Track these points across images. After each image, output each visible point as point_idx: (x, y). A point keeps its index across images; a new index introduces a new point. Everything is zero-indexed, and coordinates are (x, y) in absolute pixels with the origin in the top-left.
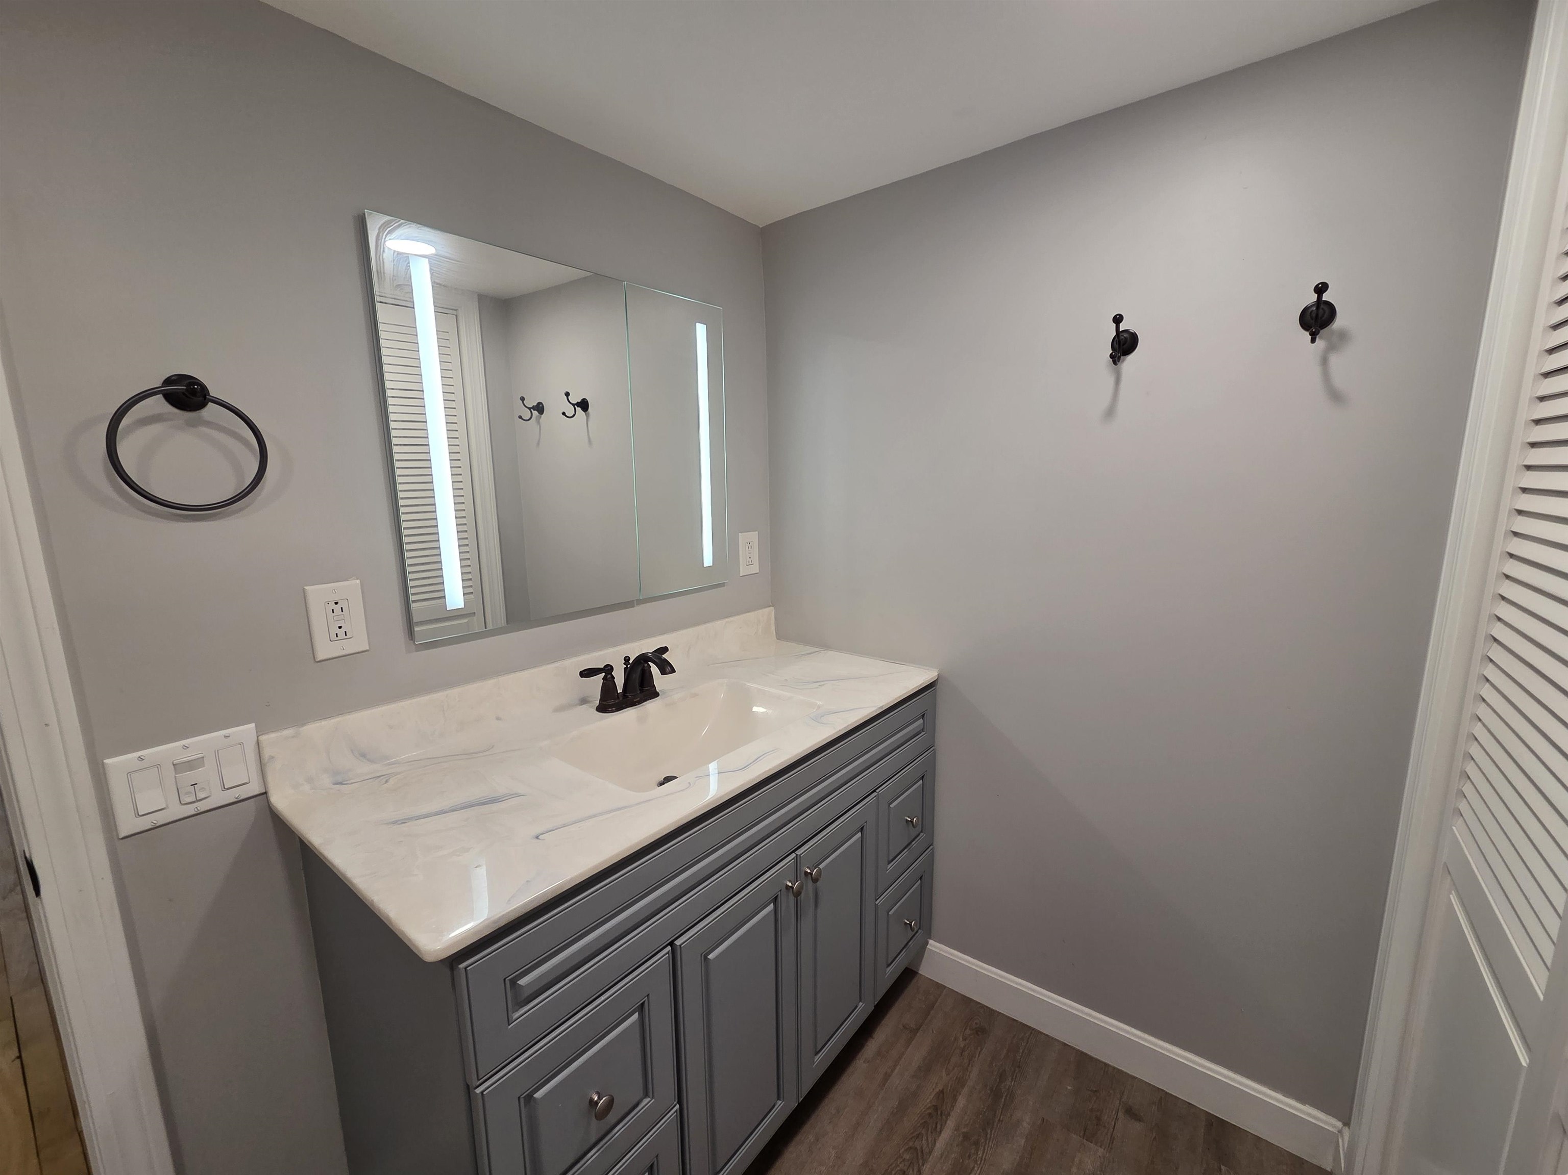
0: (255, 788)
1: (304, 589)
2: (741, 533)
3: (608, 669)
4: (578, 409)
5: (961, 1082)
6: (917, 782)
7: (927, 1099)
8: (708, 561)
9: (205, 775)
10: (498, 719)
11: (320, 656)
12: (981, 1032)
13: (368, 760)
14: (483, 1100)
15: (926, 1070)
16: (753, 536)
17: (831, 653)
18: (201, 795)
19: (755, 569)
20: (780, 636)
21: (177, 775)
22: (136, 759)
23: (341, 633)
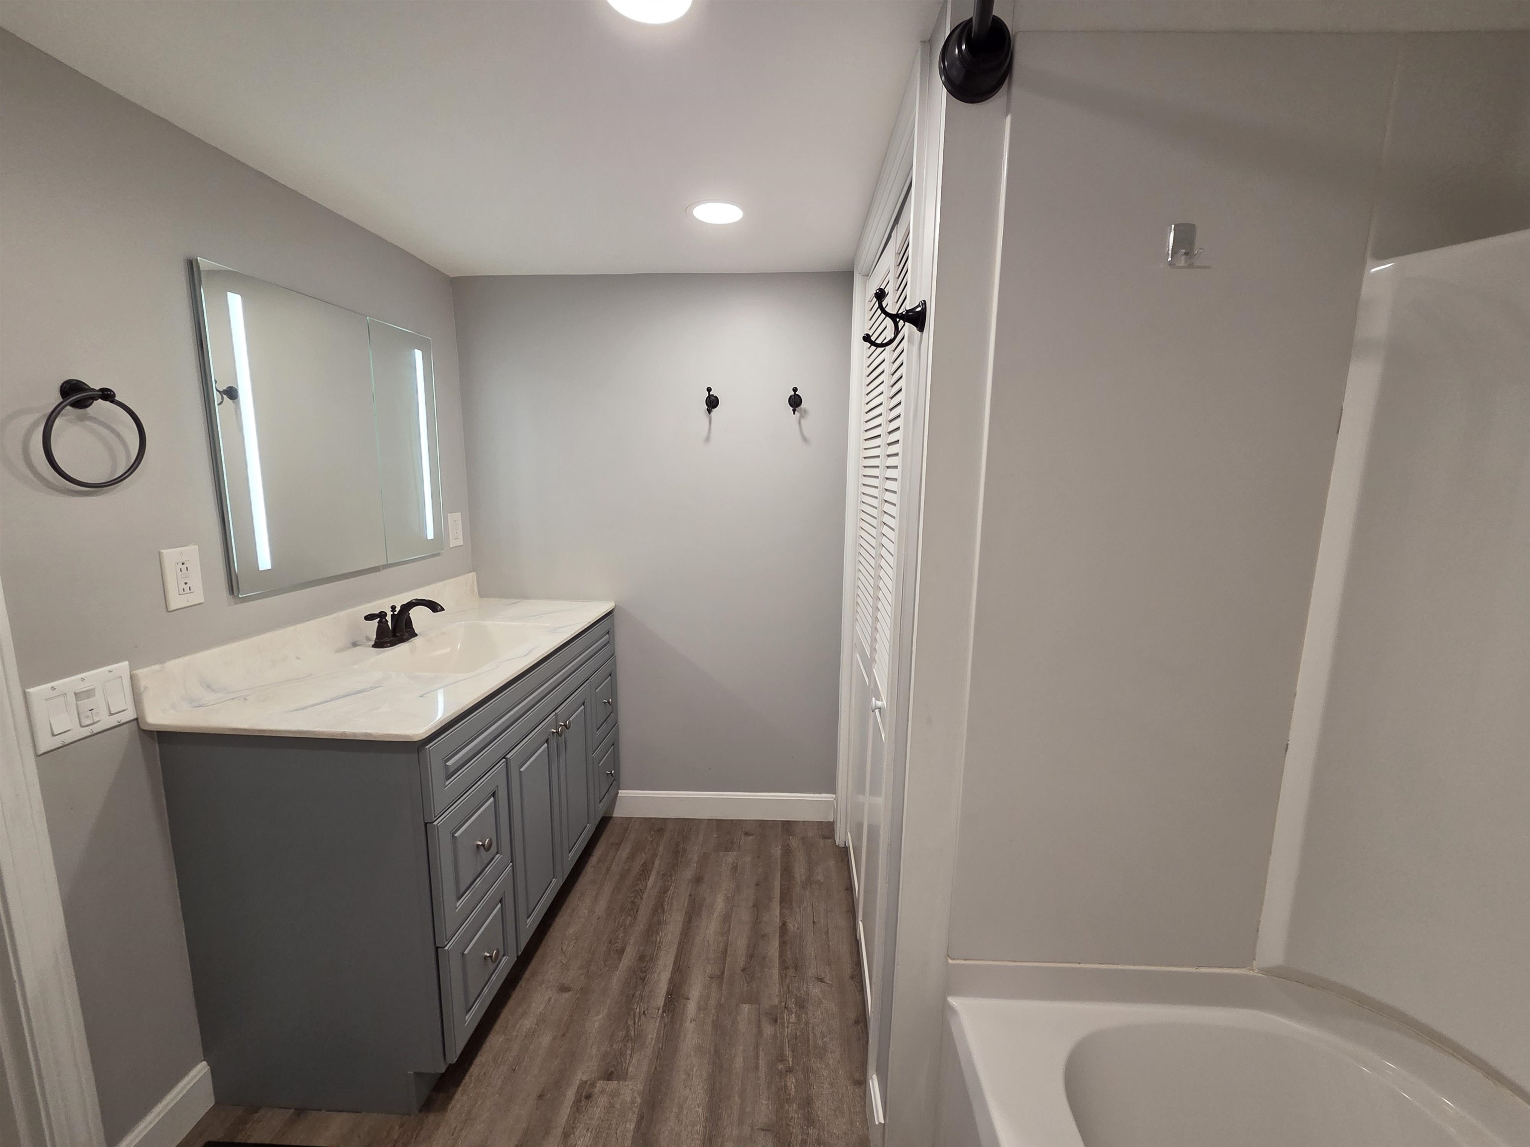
0: (130, 715)
1: (159, 552)
2: (449, 513)
3: (382, 615)
4: (225, 396)
5: (655, 855)
6: (607, 678)
7: (637, 867)
8: (430, 535)
9: (98, 701)
10: (298, 658)
11: (173, 606)
12: (661, 831)
13: (213, 690)
14: (438, 828)
15: (632, 857)
16: (458, 515)
17: (531, 601)
18: (96, 719)
19: (460, 542)
20: (482, 595)
21: (79, 703)
22: (50, 689)
23: (187, 590)
